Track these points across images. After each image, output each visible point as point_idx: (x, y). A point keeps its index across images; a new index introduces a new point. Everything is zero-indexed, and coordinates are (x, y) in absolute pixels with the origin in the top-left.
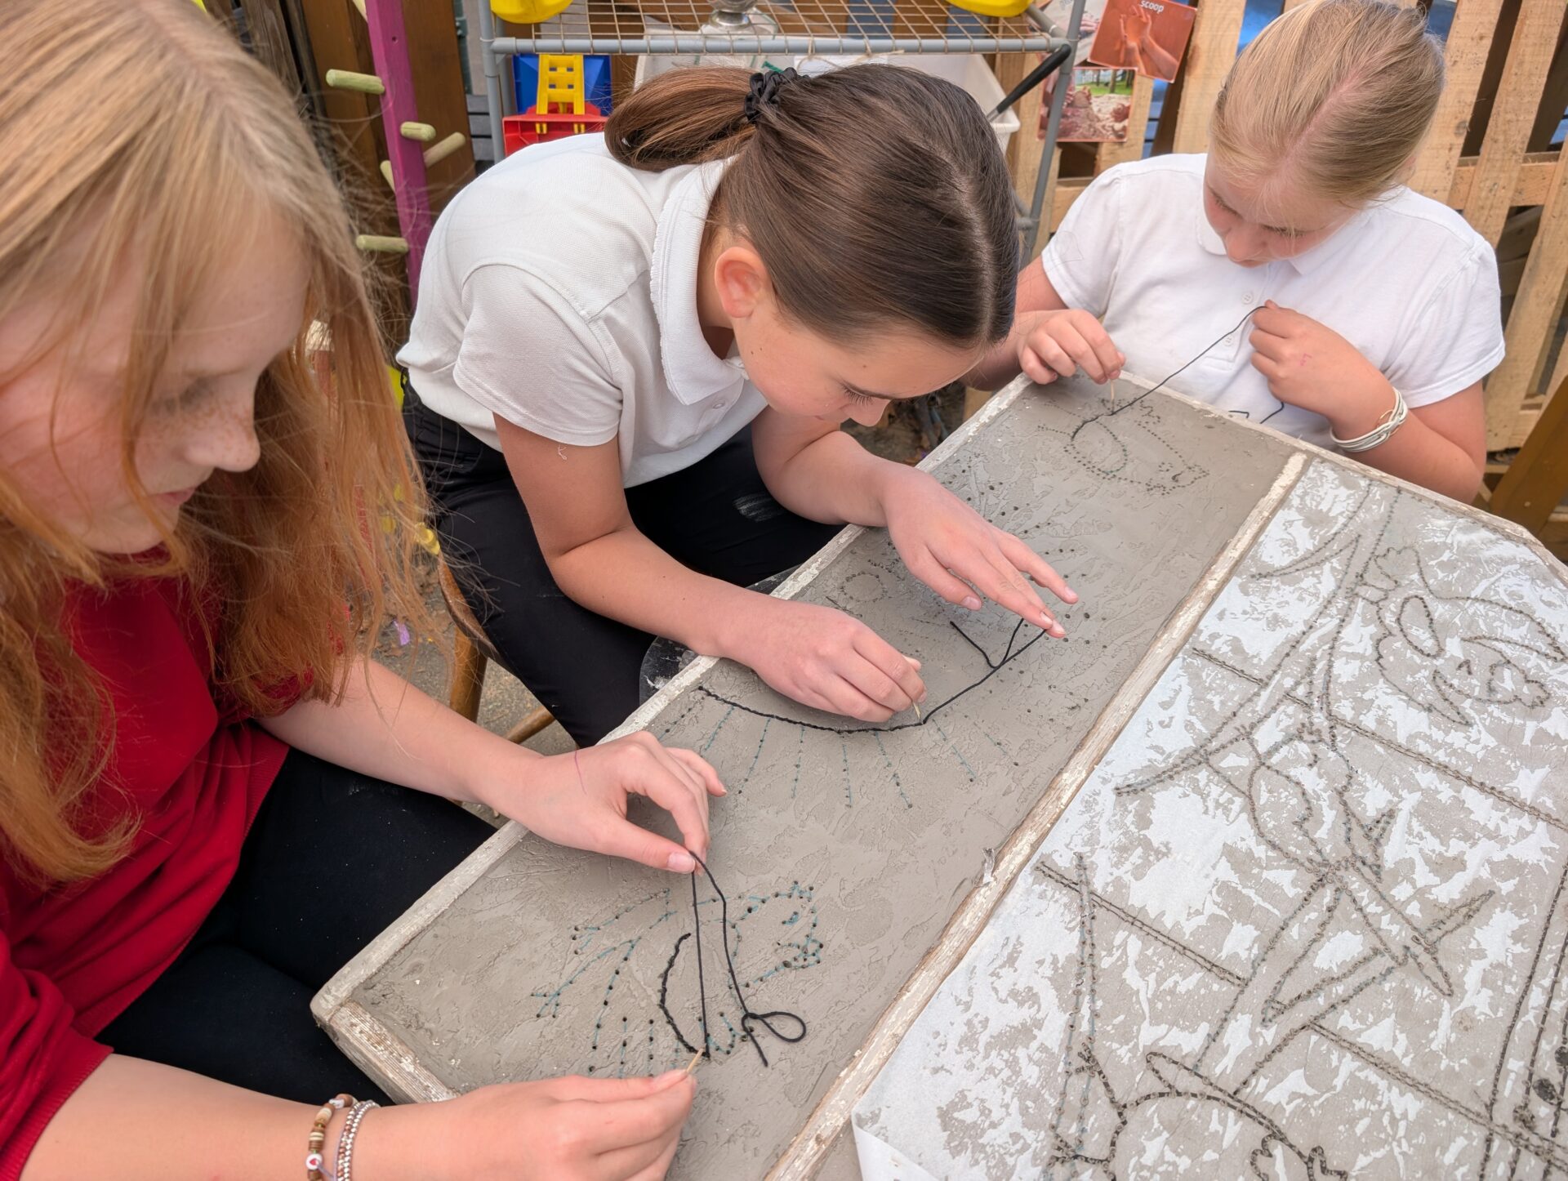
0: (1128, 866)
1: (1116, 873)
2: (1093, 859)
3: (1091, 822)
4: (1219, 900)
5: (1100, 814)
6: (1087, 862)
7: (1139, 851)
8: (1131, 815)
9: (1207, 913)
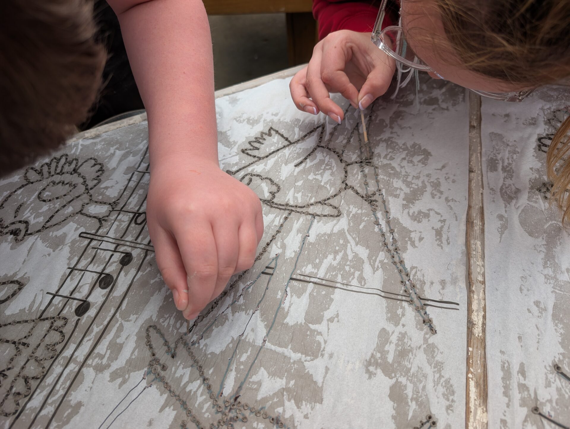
0: (394, 338)
1: (400, 328)
2: (423, 333)
3: (439, 371)
4: (319, 338)
5: (436, 383)
6: (426, 328)
7: (390, 358)
8: (410, 396)
9: (325, 322)
